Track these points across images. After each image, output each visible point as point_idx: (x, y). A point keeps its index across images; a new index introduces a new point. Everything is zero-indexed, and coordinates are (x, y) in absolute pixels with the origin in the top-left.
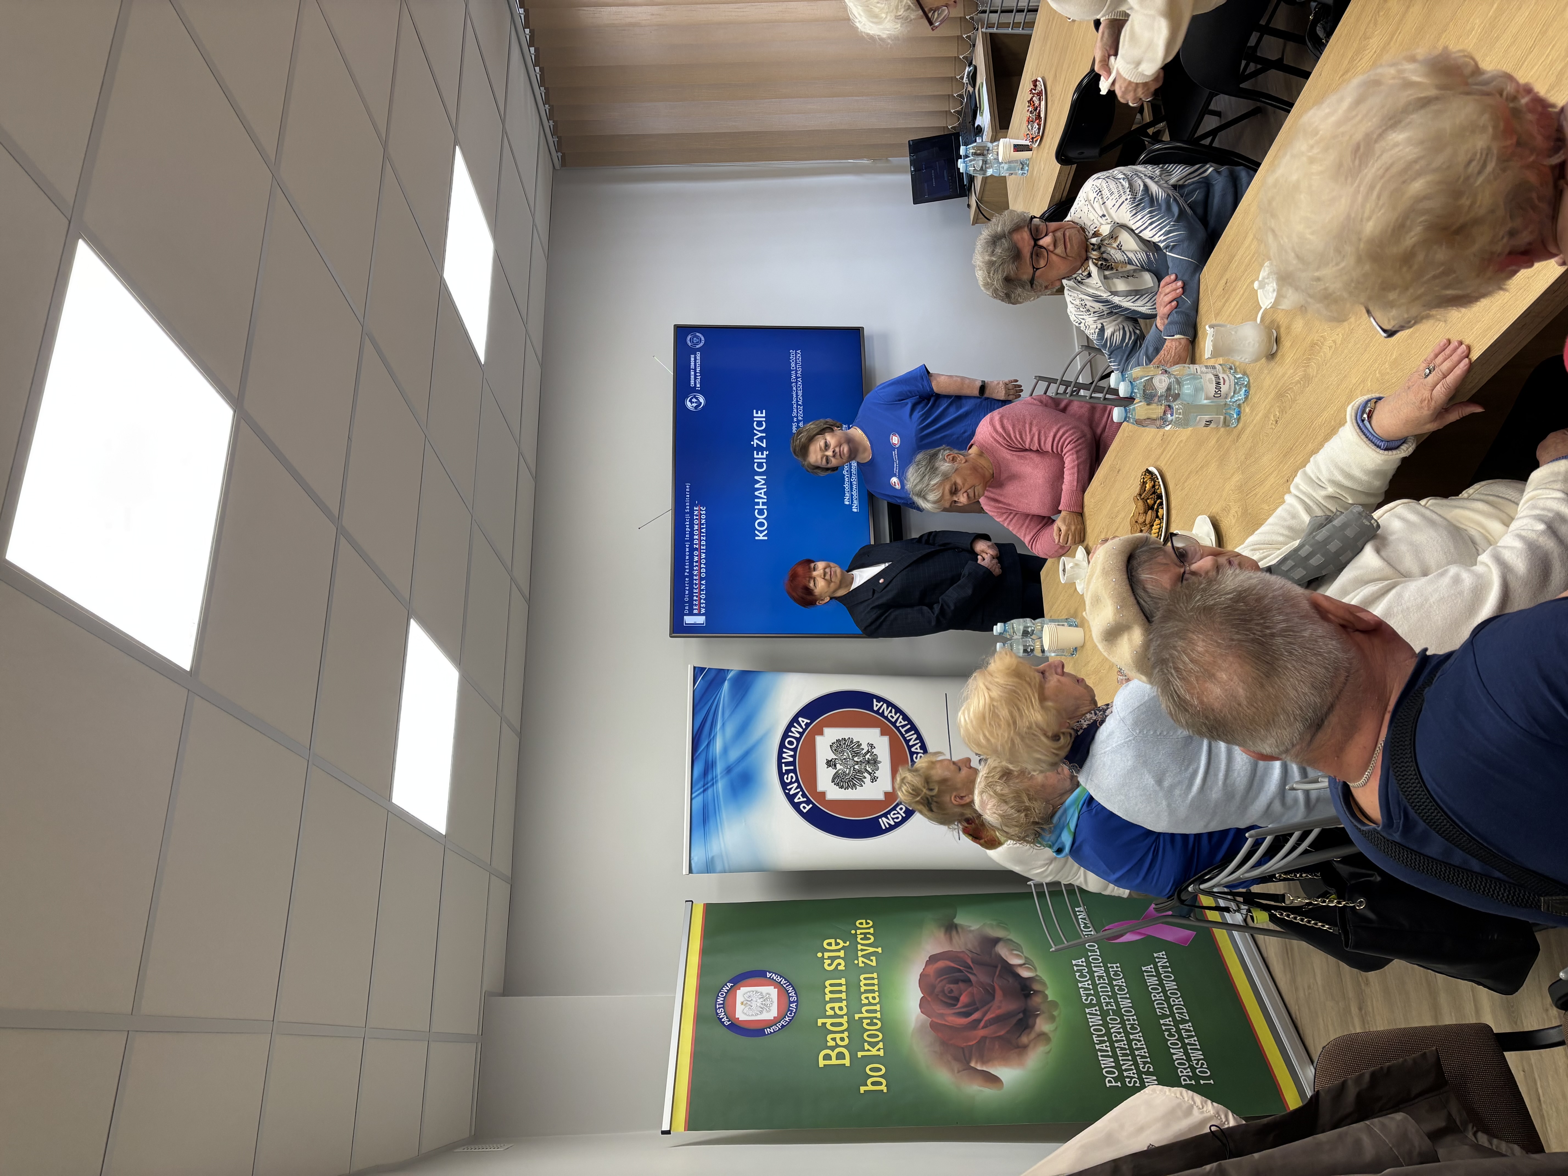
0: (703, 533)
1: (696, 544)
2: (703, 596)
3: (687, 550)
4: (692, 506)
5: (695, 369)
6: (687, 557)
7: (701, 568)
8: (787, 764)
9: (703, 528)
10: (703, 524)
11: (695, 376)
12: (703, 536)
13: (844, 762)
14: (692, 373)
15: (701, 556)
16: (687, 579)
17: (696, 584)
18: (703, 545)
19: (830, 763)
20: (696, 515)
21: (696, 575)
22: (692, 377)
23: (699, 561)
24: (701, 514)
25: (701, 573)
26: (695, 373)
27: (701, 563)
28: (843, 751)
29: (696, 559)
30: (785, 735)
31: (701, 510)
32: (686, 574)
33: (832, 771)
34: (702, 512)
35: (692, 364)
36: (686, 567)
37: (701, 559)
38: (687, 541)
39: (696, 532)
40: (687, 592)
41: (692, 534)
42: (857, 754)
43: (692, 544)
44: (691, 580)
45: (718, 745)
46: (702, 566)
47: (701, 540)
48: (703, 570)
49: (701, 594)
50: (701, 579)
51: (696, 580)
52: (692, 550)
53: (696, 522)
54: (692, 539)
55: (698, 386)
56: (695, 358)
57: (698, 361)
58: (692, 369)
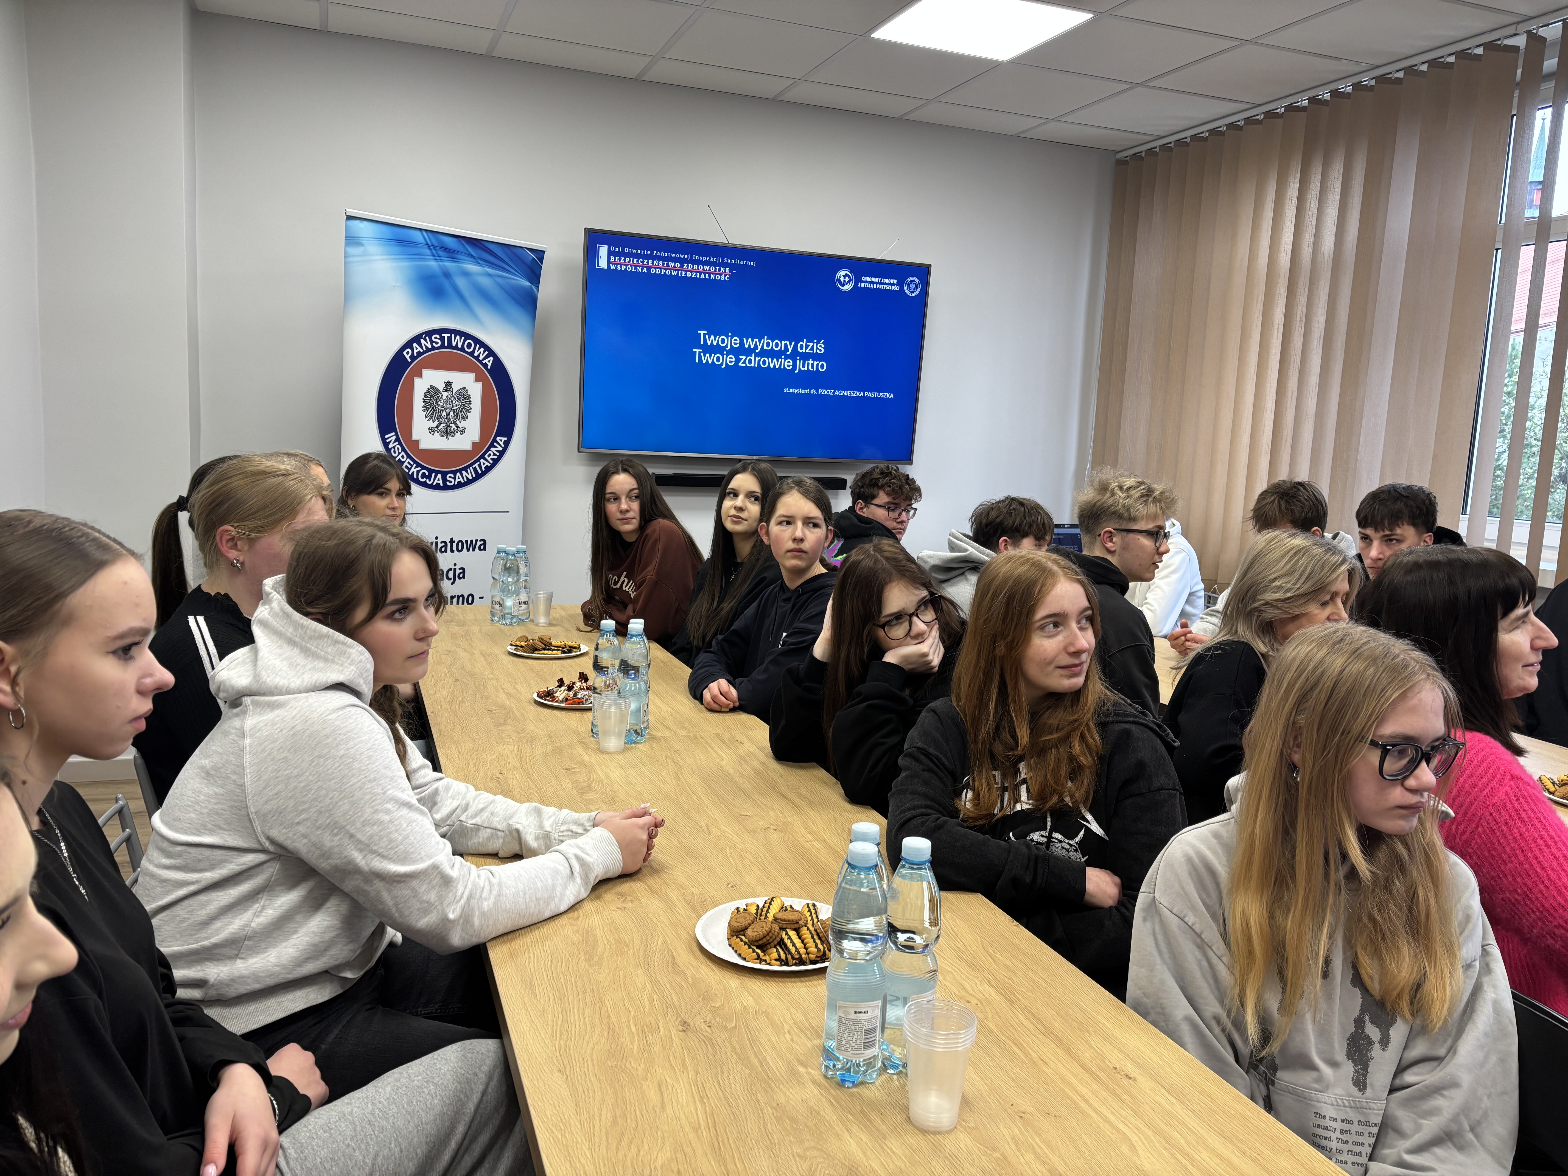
0: (700, 275)
1: (688, 266)
2: (629, 268)
3: (682, 256)
4: (731, 267)
7: (661, 269)
8: (449, 340)
9: (705, 276)
10: (709, 276)
11: (873, 283)
12: (696, 275)
13: (450, 400)
15: (674, 270)
16: (649, 252)
17: (643, 262)
18: (686, 274)
19: (449, 386)
20: (719, 270)
24: (720, 275)
25: (655, 268)
27: (666, 269)
28: (459, 400)
29: (671, 264)
30: (477, 341)
31: (725, 276)
32: (655, 252)
34: (722, 277)
36: (663, 253)
37: (671, 270)
38: (692, 257)
39: (700, 267)
40: (634, 251)
41: (699, 263)
42: (456, 415)
43: (688, 262)
44: (648, 257)
45: (472, 267)
46: (663, 271)
47: (691, 272)
48: (658, 271)
49: (631, 266)
50: (648, 268)
51: (648, 262)
52: (682, 262)
53: (713, 269)
54: (693, 262)
55: (863, 285)
56: (893, 284)
57: (889, 287)
58: (881, 280)
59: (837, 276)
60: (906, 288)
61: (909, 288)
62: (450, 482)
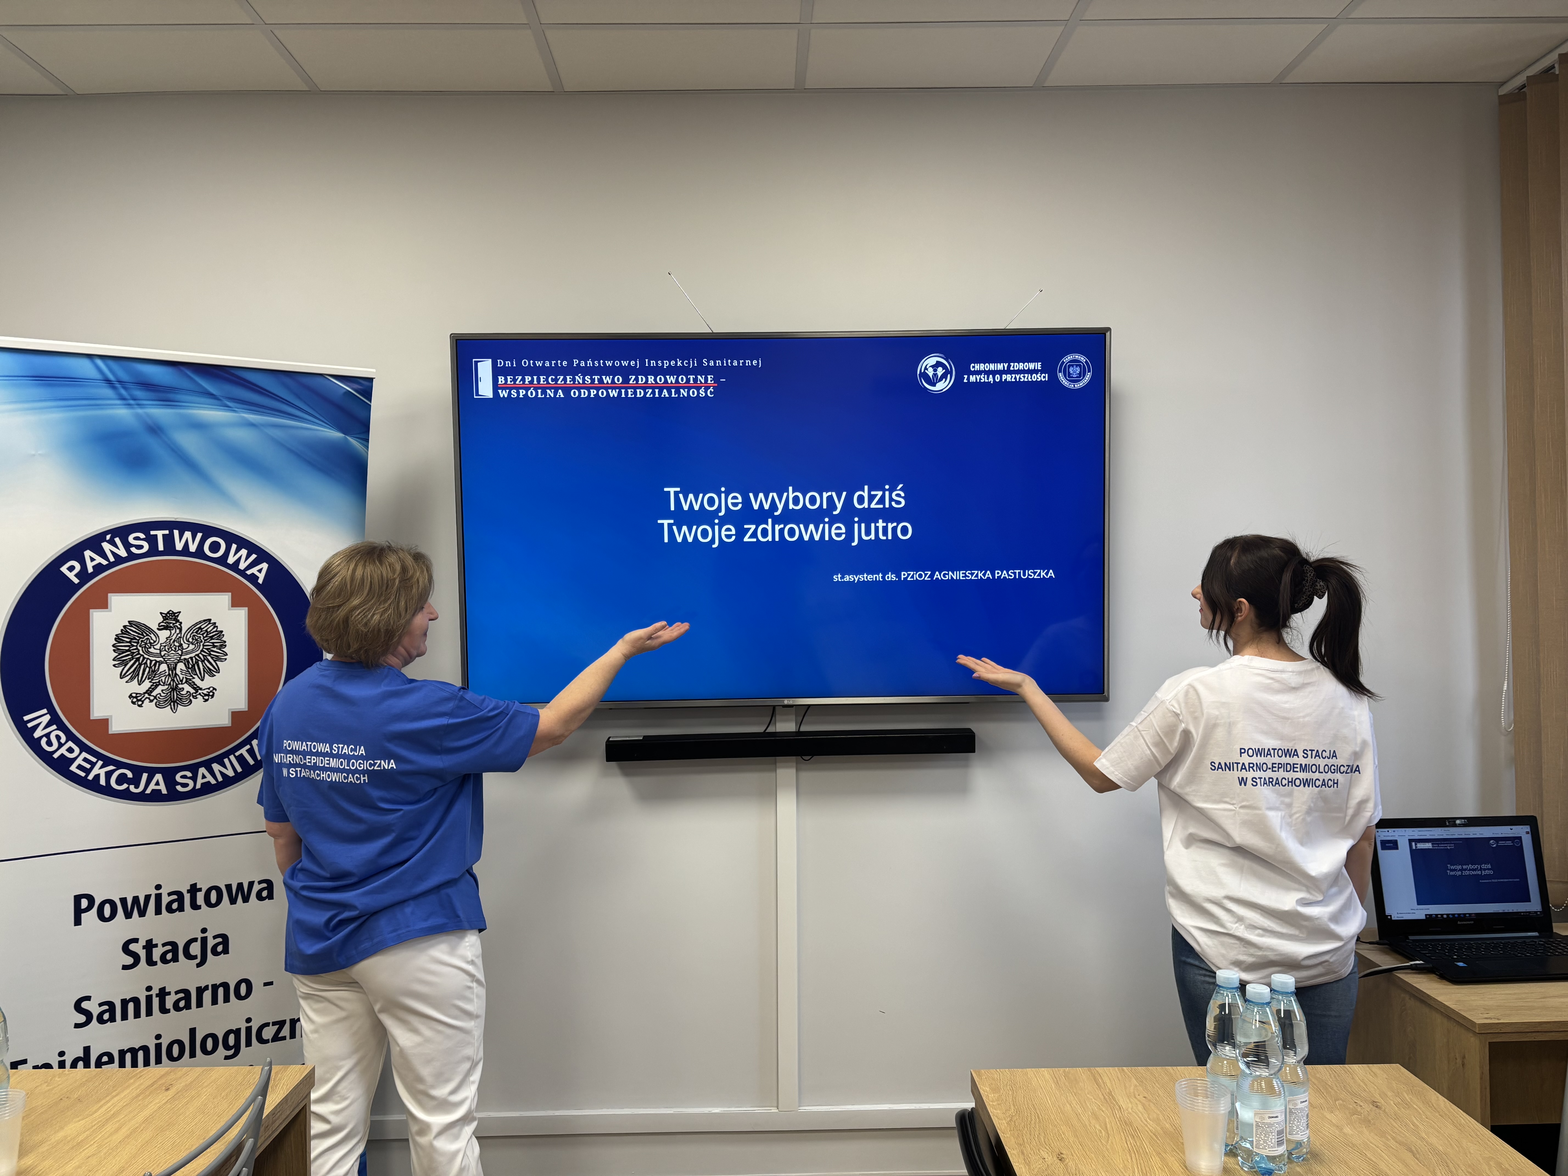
0: (660, 393)
1: (637, 379)
3: (625, 363)
4: (717, 372)
5: (1008, 372)
6: (609, 363)
7: (588, 389)
8: (169, 540)
9: (670, 393)
10: (678, 392)
11: (994, 373)
12: (653, 393)
13: (174, 645)
14: (1000, 367)
15: (612, 388)
19: (170, 619)
20: (695, 380)
21: (574, 380)
22: (992, 367)
23: (601, 385)
24: (698, 389)
25: (579, 389)
26: (1001, 373)
28: (196, 641)
29: (607, 380)
30: (231, 538)
31: (707, 389)
32: (576, 362)
33: (153, 621)
34: (702, 391)
35: (1021, 366)
36: (590, 362)
38: (642, 363)
39: (660, 379)
40: (539, 364)
41: (656, 371)
42: (191, 667)
43: (637, 372)
44: (565, 372)
45: (210, 414)
47: (644, 388)
48: (584, 394)
50: (567, 390)
52: (626, 373)
53: (682, 379)
54: (646, 371)
55: (973, 379)
56: (1035, 371)
57: (1026, 378)
58: (1009, 366)
59: (921, 367)
60: (1061, 376)
61: (1067, 375)
62: (185, 785)
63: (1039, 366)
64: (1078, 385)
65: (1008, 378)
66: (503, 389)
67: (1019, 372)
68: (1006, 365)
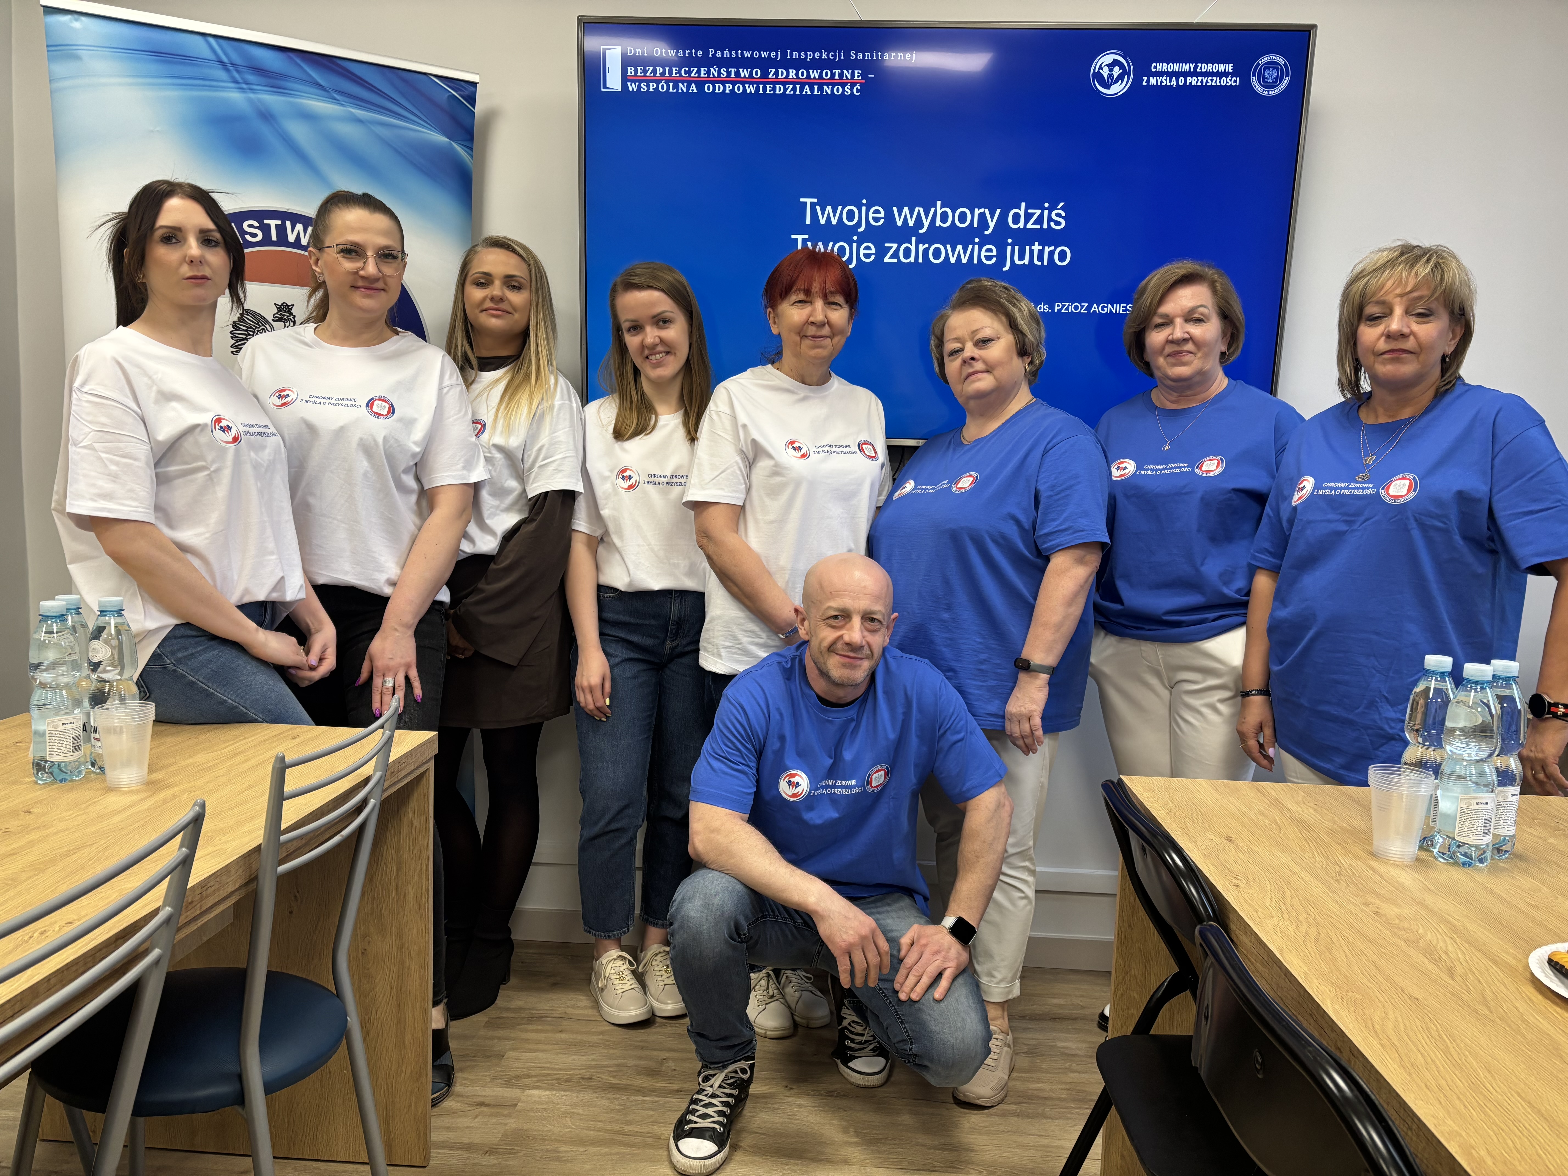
2: (663, 87)
4: (865, 67)
5: (1195, 74)
6: (747, 54)
8: (281, 231)
14: (1185, 67)
16: (700, 53)
17: (689, 72)
18: (774, 89)
19: (284, 311)
21: (708, 72)
22: (1176, 67)
23: (738, 80)
26: (1185, 75)
27: (734, 84)
33: (268, 312)
35: (1210, 67)
37: (743, 83)
43: (777, 65)
44: (698, 62)
46: (729, 87)
49: (667, 82)
51: (699, 72)
56: (1225, 74)
57: (1215, 82)
58: (1196, 67)
59: (1095, 67)
60: (1254, 81)
61: (1262, 79)
63: (1230, 67)
64: (1274, 92)
65: (1194, 81)
66: (632, 81)
67: (1206, 74)
68: (1192, 66)
